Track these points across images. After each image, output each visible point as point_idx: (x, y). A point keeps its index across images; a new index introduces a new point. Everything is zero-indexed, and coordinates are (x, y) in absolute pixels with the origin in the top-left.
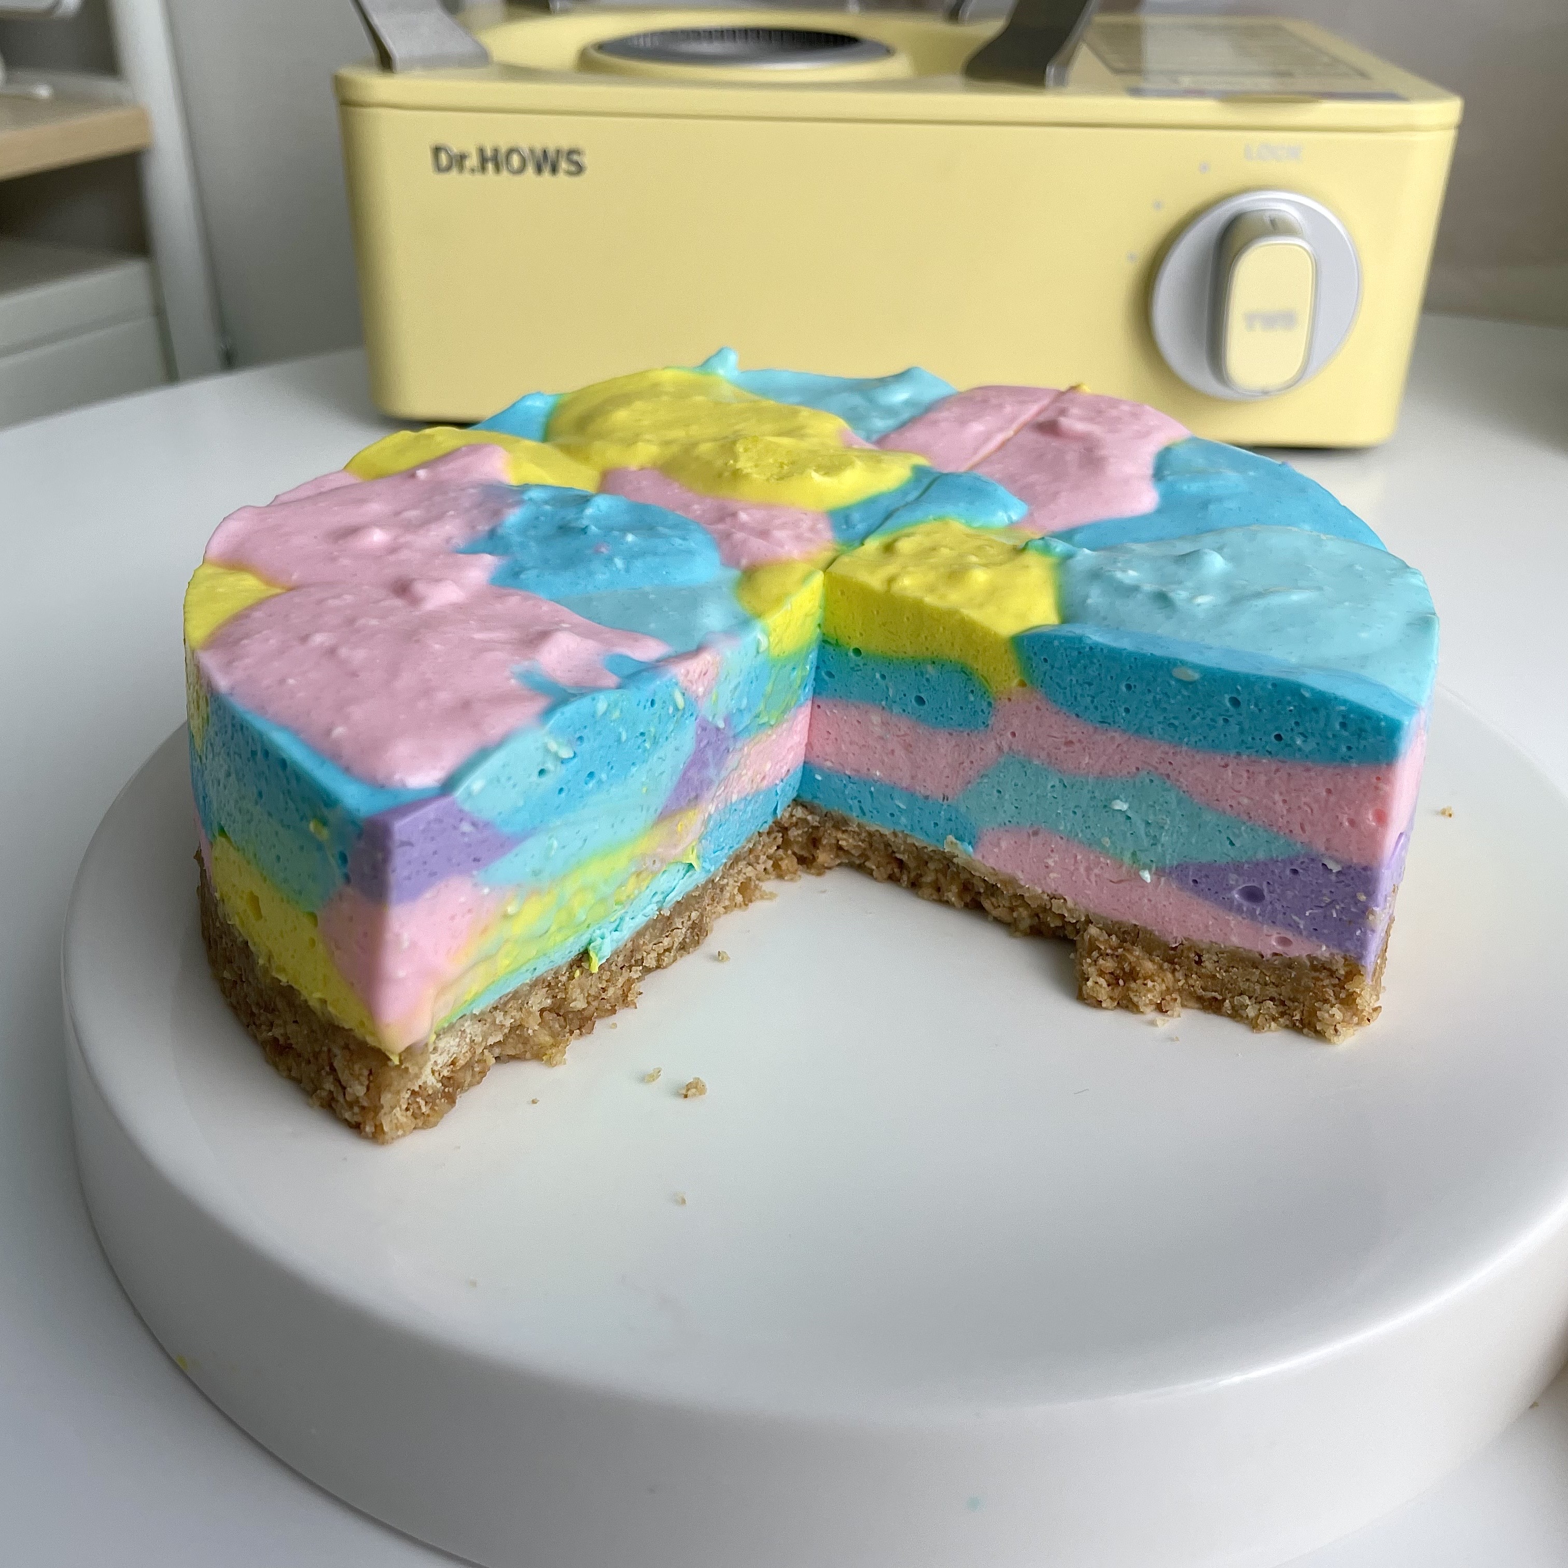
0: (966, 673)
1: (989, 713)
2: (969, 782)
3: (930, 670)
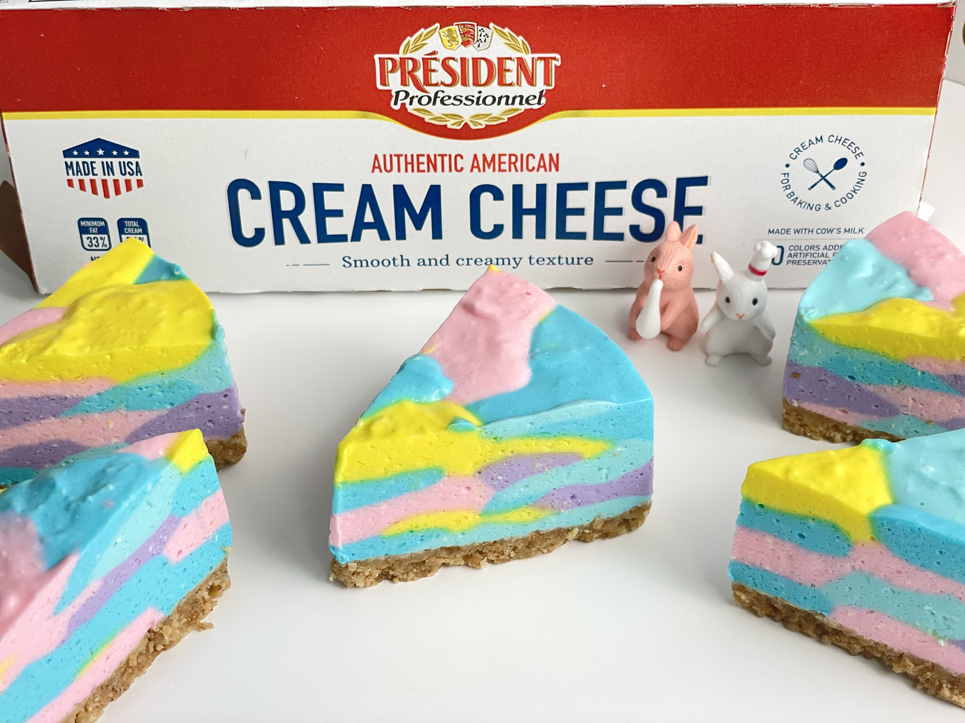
0: (835, 528)
1: (848, 550)
2: (831, 581)
3: (811, 523)
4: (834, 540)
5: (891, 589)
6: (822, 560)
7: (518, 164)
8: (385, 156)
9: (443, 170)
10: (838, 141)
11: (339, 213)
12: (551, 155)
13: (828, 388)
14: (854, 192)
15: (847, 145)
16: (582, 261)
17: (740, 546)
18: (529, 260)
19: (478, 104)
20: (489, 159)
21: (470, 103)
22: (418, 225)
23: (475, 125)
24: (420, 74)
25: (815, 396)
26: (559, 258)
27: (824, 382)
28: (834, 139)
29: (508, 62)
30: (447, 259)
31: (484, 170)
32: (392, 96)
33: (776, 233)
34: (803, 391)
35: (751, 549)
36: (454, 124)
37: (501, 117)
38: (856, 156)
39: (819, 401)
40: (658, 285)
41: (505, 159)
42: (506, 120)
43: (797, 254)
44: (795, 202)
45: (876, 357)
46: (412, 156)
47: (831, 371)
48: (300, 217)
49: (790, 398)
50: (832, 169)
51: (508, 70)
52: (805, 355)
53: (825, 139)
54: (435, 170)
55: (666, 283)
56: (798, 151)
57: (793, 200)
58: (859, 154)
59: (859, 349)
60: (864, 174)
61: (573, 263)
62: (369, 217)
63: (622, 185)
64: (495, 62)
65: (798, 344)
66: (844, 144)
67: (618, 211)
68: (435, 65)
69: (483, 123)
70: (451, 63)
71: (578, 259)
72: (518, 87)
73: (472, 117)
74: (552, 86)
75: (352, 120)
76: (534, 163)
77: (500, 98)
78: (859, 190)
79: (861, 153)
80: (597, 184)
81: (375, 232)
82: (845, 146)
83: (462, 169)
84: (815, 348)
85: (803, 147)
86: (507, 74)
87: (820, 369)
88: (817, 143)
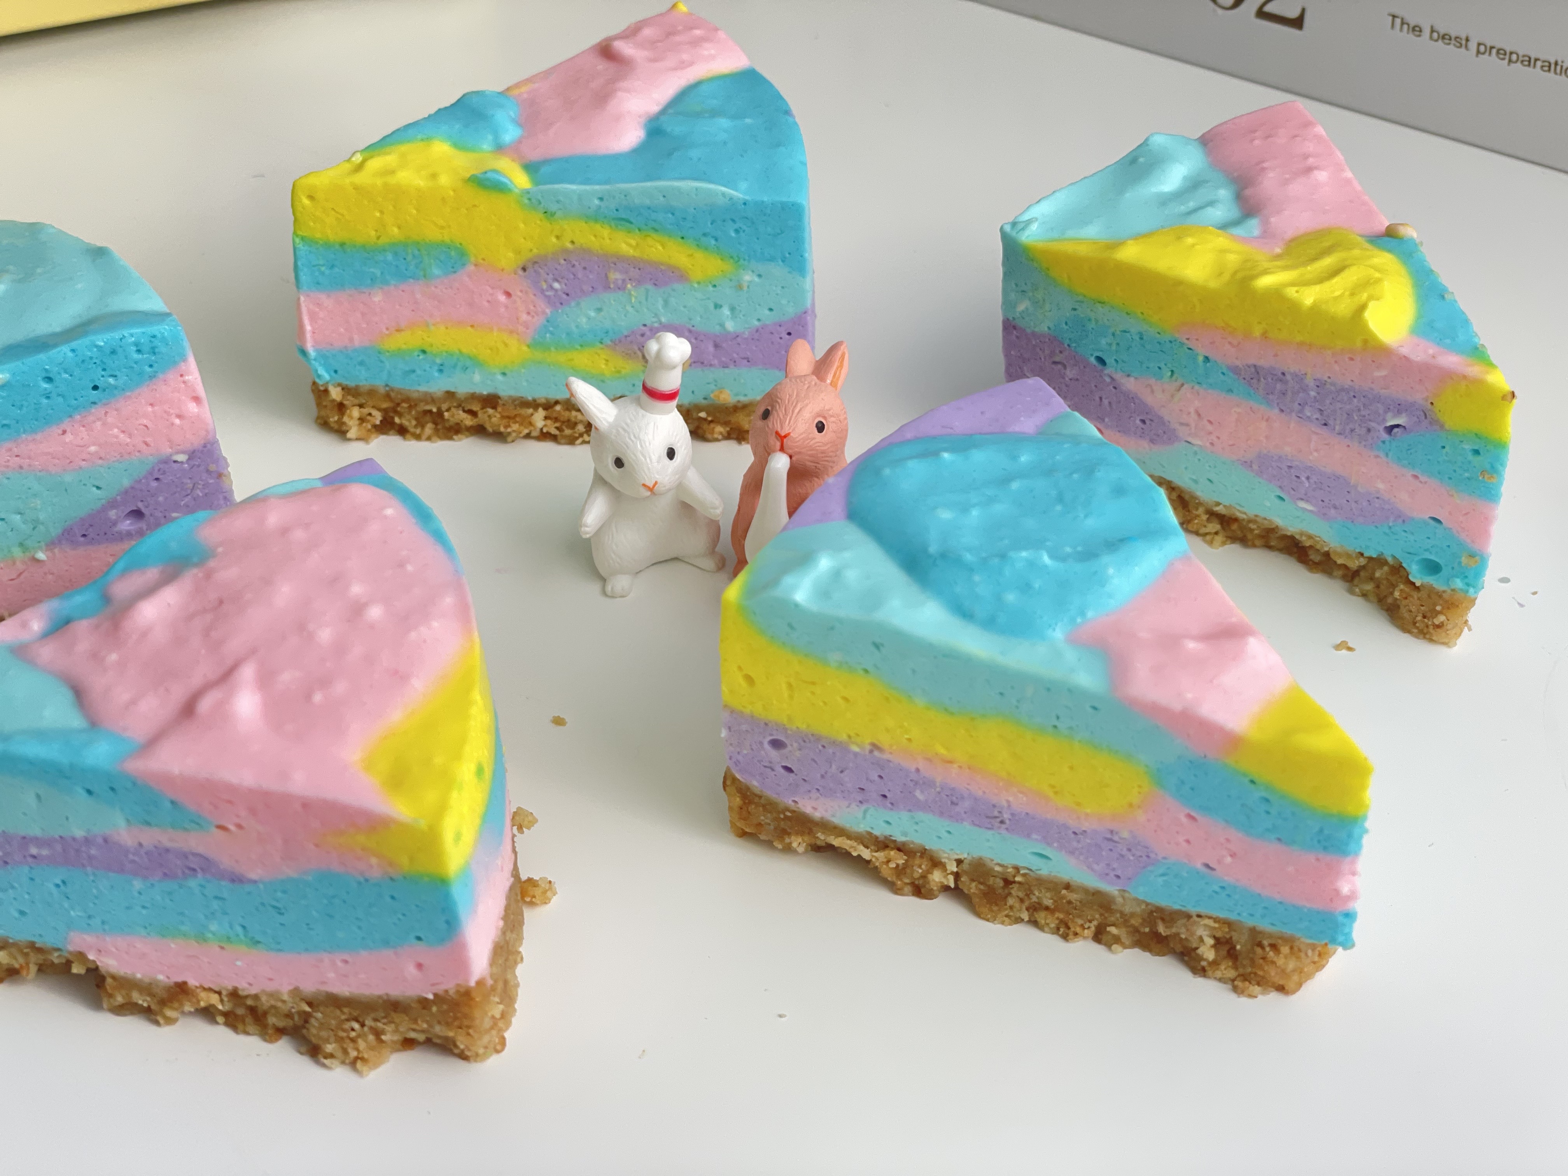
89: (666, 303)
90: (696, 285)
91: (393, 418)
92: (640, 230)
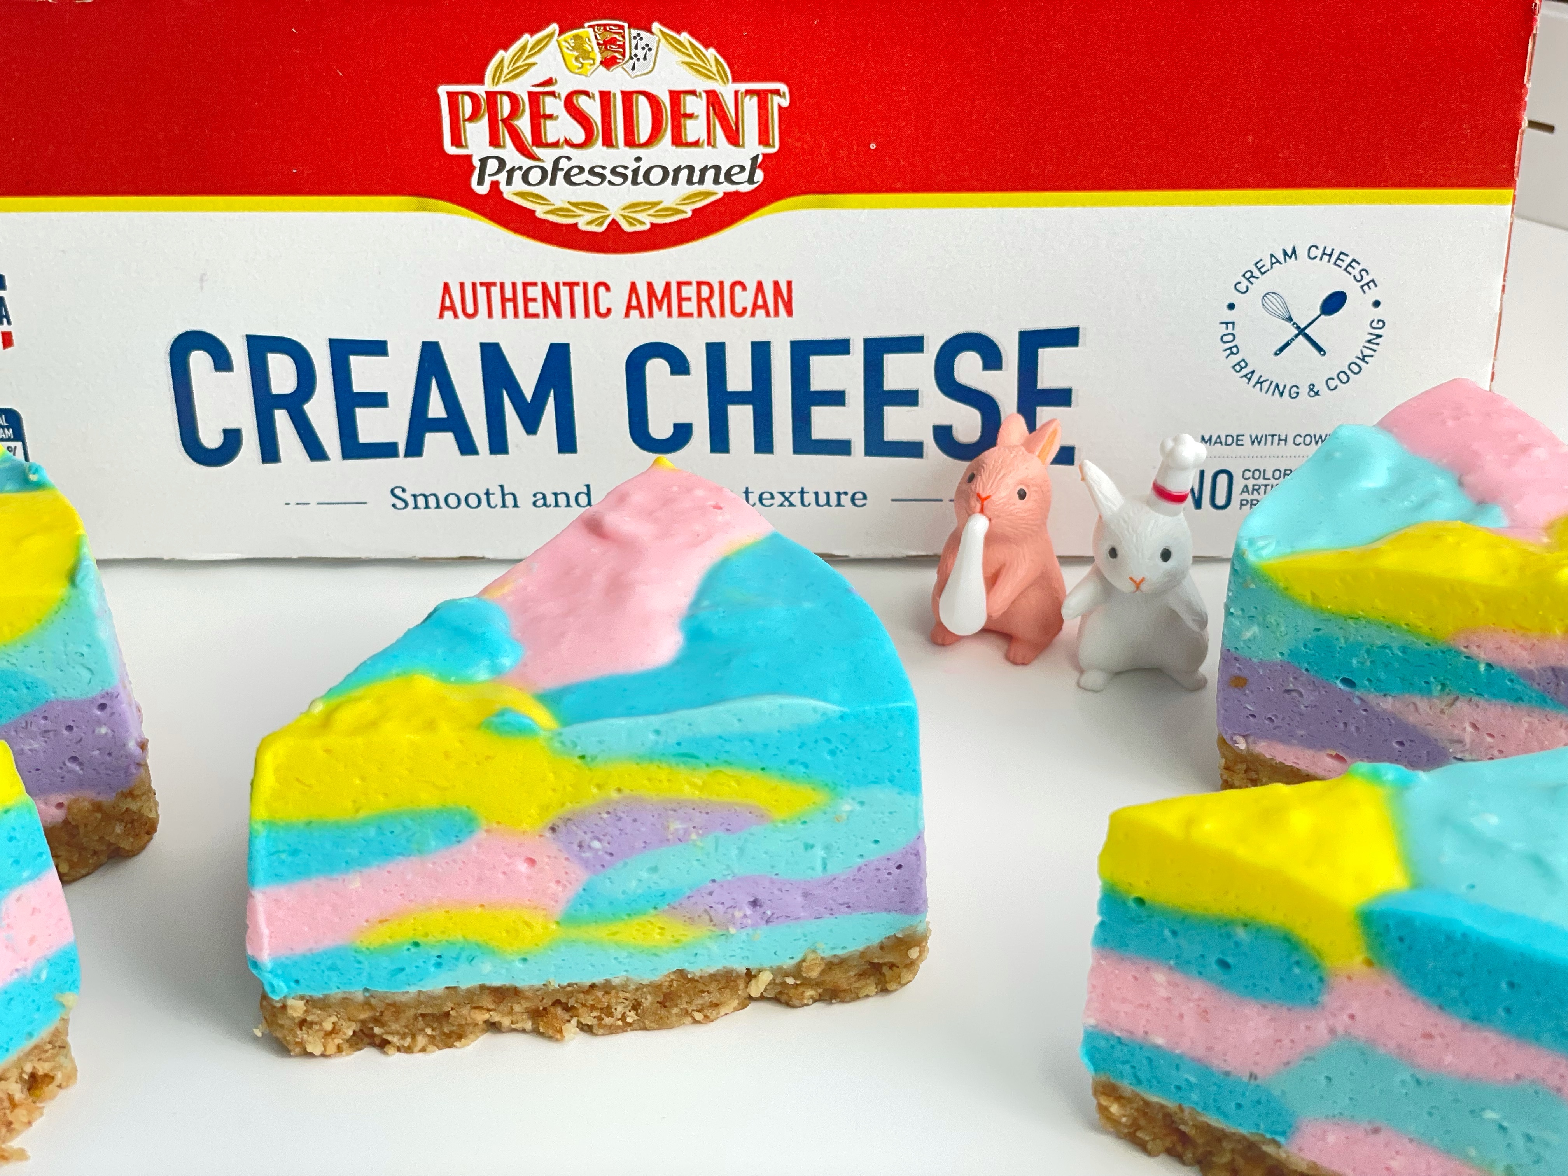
0: (1290, 942)
1: (1320, 990)
2: (1288, 1063)
3: (1241, 934)
4: (1290, 969)
5: (1413, 1076)
6: (1267, 1017)
7: (715, 302)
8: (462, 285)
9: (573, 314)
10: (1326, 258)
11: (378, 400)
12: (776, 284)
13: (1302, 707)
14: (1363, 360)
15: (1344, 265)
16: (846, 500)
17: (1103, 994)
18: (744, 495)
19: (635, 182)
20: (659, 293)
21: (618, 180)
22: (531, 426)
23: (631, 224)
24: (524, 124)
25: (1280, 727)
26: (802, 492)
27: (1294, 694)
28: (1319, 253)
29: (689, 98)
30: (588, 494)
31: (651, 314)
32: (473, 168)
33: (1216, 442)
34: (1254, 716)
35: (1124, 1000)
36: (590, 223)
37: (680, 207)
38: (1362, 287)
39: (1287, 738)
40: (979, 526)
41: (689, 291)
42: (689, 214)
43: (1260, 486)
44: (1249, 379)
45: (1394, 634)
46: (514, 285)
47: (1307, 670)
48: (307, 407)
49: (1230, 732)
50: (1319, 313)
51: (691, 116)
52: (1254, 637)
53: (1302, 252)
54: (558, 314)
55: (993, 522)
56: (1249, 277)
57: (1245, 376)
58: (1367, 284)
59: (1356, 619)
60: (1381, 324)
61: (828, 503)
62: (436, 409)
63: (913, 344)
64: (666, 100)
65: (1240, 613)
66: (1339, 262)
67: (909, 398)
68: (552, 105)
69: (645, 221)
70: (583, 102)
71: (839, 494)
72: (710, 148)
73: (624, 209)
74: (774, 146)
75: (400, 214)
76: (744, 299)
77: (677, 171)
78: (1372, 356)
79: (1373, 281)
80: (867, 342)
81: (448, 438)
82: (1340, 267)
83: (609, 310)
84: (1272, 621)
85: (1259, 269)
86: (689, 123)
87: (1285, 667)
88: (1286, 261)
89: (741, 850)
90: (781, 825)
91: (372, 1029)
92: (708, 765)
